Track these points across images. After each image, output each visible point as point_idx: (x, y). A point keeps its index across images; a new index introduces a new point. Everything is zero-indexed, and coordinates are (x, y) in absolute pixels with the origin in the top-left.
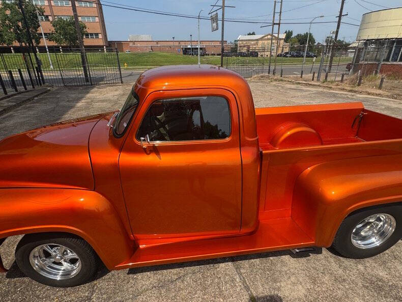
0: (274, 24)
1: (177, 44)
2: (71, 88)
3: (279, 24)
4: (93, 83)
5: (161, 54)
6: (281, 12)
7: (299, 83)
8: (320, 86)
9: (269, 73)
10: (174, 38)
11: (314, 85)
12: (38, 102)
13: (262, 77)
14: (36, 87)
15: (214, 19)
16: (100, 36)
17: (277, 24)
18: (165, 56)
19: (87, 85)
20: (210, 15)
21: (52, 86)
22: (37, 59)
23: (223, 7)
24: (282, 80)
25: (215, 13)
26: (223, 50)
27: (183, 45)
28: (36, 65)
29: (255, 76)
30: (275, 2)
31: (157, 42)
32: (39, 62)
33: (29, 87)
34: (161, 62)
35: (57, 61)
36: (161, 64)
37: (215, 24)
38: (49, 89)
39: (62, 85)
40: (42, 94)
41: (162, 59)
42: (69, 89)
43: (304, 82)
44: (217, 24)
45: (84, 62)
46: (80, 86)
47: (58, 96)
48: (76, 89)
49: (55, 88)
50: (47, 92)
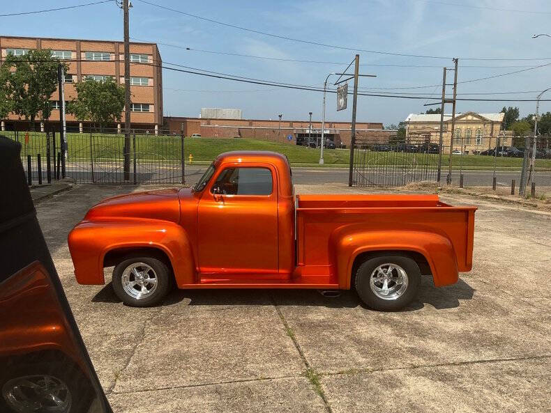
0: (445, 101)
1: (287, 126)
2: (102, 186)
3: (453, 102)
4: (137, 181)
5: (256, 142)
6: (455, 84)
7: (487, 198)
8: (521, 204)
9: (439, 180)
10: (280, 116)
11: (510, 201)
13: (424, 186)
14: (53, 182)
15: (342, 93)
16: (152, 109)
17: (449, 101)
19: (128, 184)
20: (337, 86)
21: (75, 182)
22: (62, 140)
23: (356, 76)
24: (459, 192)
25: (343, 84)
26: (354, 139)
27: (297, 127)
28: (60, 151)
29: (413, 183)
30: (445, 69)
31: (251, 122)
32: (64, 147)
33: (45, 182)
35: (91, 146)
37: (342, 101)
38: (71, 185)
39: (90, 181)
40: (62, 191)
42: (101, 187)
43: (496, 196)
44: (346, 100)
45: (126, 150)
46: (117, 184)
47: (87, 195)
48: (111, 188)
49: (78, 185)
50: (68, 188)
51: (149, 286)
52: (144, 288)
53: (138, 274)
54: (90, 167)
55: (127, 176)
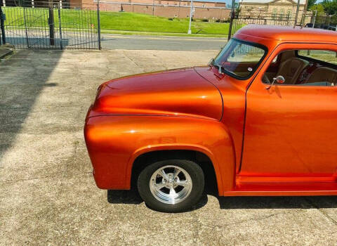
2: (37, 50)
4: (63, 47)
12: (7, 63)
18: (143, 19)
19: (56, 49)
21: (13, 47)
34: (139, 26)
36: (139, 29)
38: (11, 49)
39: (26, 46)
40: (7, 55)
41: (139, 23)
45: (51, 20)
46: (47, 49)
47: (28, 59)
48: (44, 53)
49: (17, 50)
50: (11, 53)
51: (178, 189)
52: (172, 192)
53: (166, 176)
54: (24, 34)
55: (52, 41)
